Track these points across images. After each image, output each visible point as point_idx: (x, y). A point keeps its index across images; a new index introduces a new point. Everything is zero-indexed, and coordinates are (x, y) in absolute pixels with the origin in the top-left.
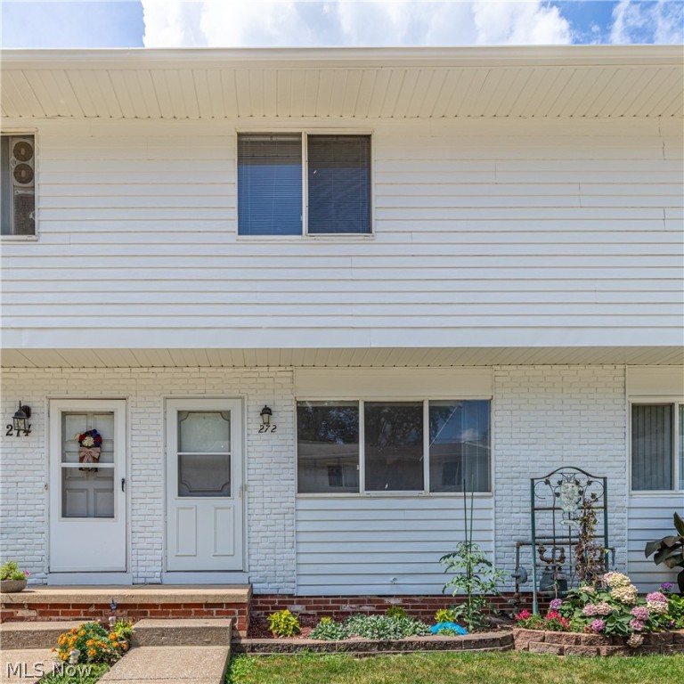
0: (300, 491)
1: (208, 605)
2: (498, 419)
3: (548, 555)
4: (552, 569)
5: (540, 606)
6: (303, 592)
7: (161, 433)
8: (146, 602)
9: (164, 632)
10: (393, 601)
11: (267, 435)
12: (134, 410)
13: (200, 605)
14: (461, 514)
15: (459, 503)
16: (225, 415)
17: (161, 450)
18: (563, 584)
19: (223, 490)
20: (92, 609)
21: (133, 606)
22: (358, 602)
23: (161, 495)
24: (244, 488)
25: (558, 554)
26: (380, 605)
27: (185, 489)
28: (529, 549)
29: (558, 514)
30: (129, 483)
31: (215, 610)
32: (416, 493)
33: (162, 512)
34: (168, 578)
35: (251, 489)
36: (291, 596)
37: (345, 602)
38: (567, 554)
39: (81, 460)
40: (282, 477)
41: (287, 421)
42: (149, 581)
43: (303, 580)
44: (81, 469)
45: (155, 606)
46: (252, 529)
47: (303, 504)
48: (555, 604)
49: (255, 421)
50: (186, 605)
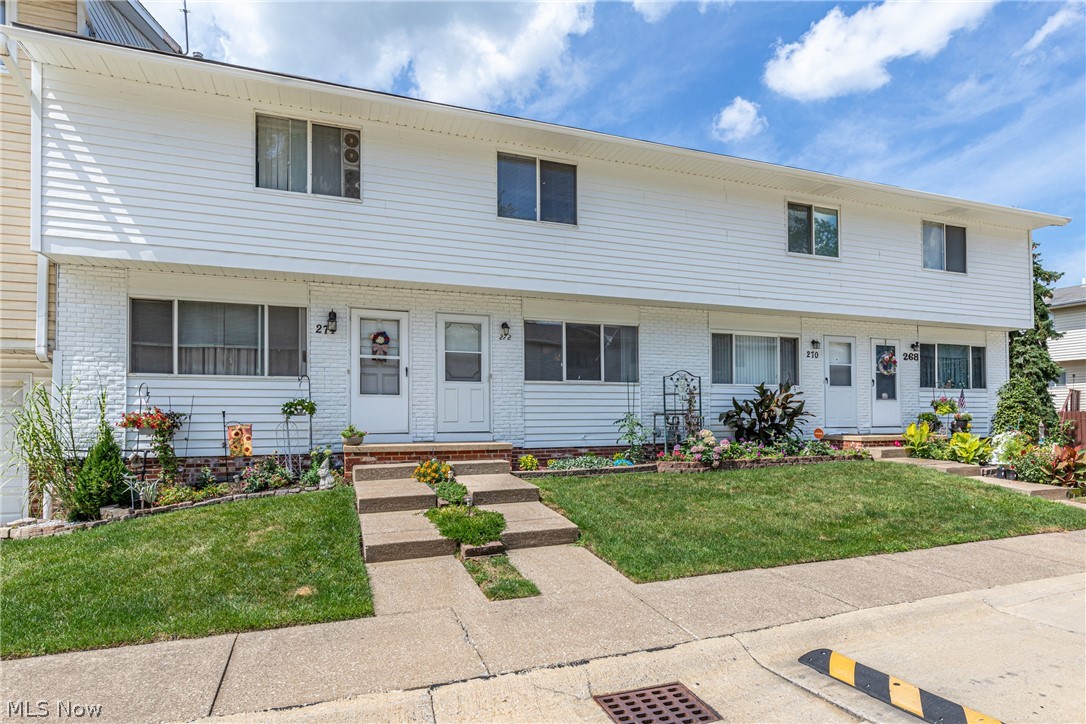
0: (526, 379)
1: (488, 451)
2: (642, 338)
3: (670, 421)
4: (673, 429)
5: (669, 448)
6: (528, 445)
7: (433, 336)
8: (450, 450)
9: (471, 466)
10: (583, 451)
11: (505, 341)
12: (414, 319)
13: (483, 451)
14: (626, 396)
15: (625, 389)
16: (478, 327)
17: (434, 348)
18: (679, 437)
19: (476, 377)
20: (414, 455)
21: (441, 452)
22: (562, 451)
23: (434, 379)
24: (490, 376)
25: (676, 421)
26: (575, 452)
27: (450, 376)
28: (663, 417)
29: (677, 397)
30: (410, 371)
31: (492, 454)
32: (596, 382)
33: (434, 392)
34: (439, 437)
35: (494, 377)
36: (520, 448)
37: (554, 452)
38: (681, 421)
39: (374, 353)
40: (516, 369)
41: (518, 332)
42: (425, 439)
43: (529, 438)
44: (374, 359)
45: (455, 452)
46: (496, 403)
47: (529, 388)
48: (677, 447)
49: (497, 331)
50: (474, 452)
